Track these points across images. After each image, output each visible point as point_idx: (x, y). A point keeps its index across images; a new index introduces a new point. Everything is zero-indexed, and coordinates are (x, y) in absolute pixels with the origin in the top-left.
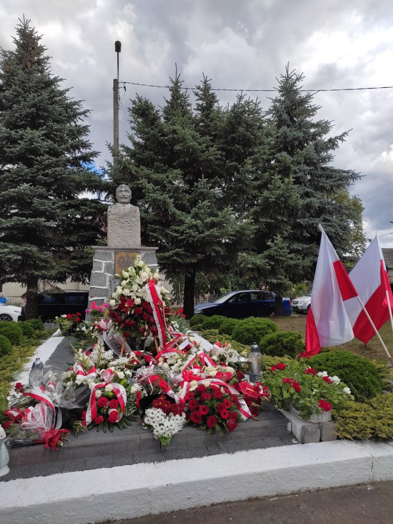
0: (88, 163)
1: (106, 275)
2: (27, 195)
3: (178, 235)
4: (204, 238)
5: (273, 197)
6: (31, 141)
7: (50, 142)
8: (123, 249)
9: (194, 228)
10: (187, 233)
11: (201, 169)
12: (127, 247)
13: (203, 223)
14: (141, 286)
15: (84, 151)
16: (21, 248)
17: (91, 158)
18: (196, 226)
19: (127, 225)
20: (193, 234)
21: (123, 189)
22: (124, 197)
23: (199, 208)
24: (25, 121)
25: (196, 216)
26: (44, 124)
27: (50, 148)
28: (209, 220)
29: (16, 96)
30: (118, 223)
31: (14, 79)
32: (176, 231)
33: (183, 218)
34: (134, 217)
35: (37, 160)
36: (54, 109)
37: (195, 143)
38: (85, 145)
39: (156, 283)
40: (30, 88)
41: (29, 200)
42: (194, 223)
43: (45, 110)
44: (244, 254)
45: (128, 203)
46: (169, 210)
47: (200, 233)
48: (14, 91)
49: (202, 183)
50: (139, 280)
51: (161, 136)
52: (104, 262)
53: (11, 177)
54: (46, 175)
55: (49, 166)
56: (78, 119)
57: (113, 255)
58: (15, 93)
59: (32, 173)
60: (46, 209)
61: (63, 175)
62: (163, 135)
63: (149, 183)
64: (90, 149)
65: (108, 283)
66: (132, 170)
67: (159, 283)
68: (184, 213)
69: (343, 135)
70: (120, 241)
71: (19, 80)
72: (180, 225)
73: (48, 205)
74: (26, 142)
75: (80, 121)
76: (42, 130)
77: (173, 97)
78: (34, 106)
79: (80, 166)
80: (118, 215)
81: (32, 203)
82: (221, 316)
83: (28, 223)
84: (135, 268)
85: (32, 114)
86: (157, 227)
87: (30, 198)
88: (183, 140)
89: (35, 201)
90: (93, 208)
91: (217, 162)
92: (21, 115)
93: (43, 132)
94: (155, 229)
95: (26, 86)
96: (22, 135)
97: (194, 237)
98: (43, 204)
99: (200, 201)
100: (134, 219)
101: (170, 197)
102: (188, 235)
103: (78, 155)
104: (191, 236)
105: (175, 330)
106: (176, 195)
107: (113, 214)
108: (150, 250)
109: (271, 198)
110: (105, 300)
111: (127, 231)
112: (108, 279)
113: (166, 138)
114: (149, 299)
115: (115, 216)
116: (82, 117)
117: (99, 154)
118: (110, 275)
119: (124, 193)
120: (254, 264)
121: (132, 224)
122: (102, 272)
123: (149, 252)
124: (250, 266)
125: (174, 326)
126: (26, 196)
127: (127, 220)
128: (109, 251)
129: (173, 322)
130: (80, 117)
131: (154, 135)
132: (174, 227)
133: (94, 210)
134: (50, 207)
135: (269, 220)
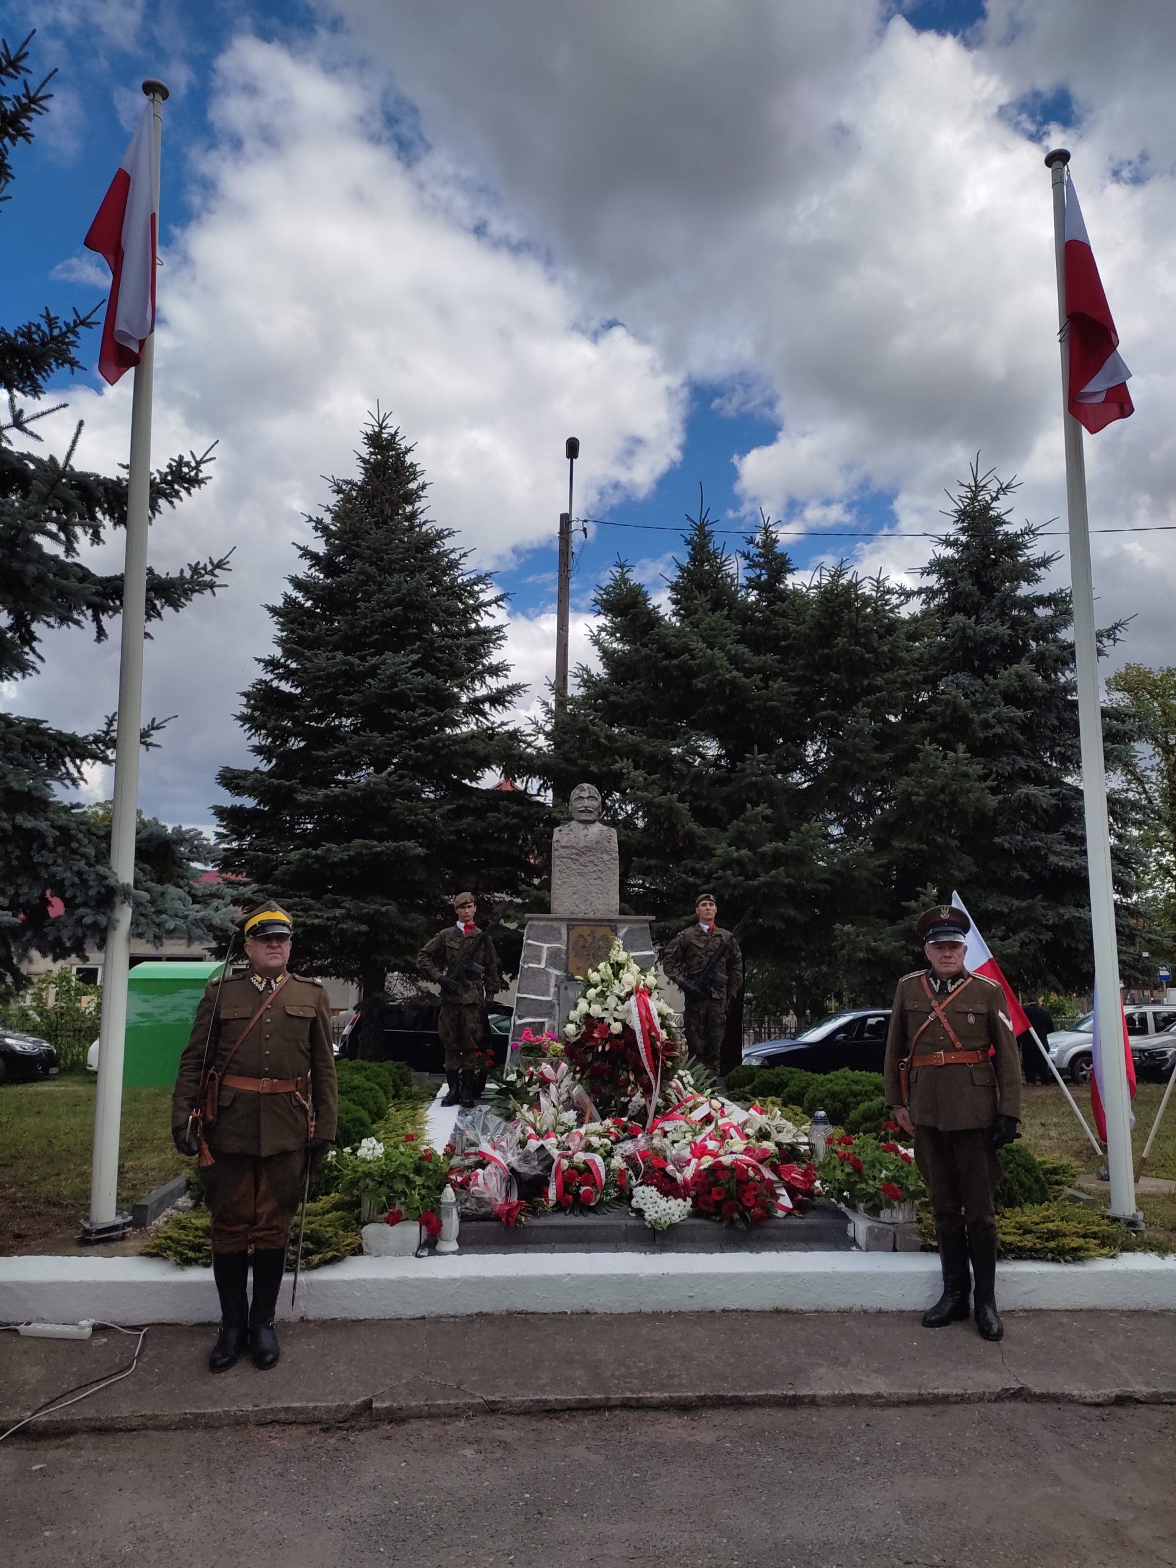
0: (500, 708)
1: (548, 973)
2: (381, 792)
3: (699, 882)
4: (757, 889)
5: (922, 792)
6: (394, 678)
7: (429, 677)
8: (584, 920)
9: (734, 865)
10: (717, 879)
11: (752, 727)
12: (591, 915)
13: (755, 853)
14: (622, 1000)
15: (495, 683)
16: (370, 907)
17: (509, 698)
18: (739, 862)
19: (591, 868)
20: (733, 881)
21: (586, 794)
22: (586, 810)
23: (748, 822)
24: (380, 634)
25: (739, 840)
26: (418, 637)
27: (426, 689)
28: (768, 847)
29: (365, 583)
30: (573, 866)
31: (358, 546)
32: (695, 872)
33: (711, 844)
34: (606, 852)
35: (400, 720)
36: (438, 605)
37: (735, 673)
38: (495, 670)
39: (650, 995)
40: (391, 562)
41: (385, 804)
42: (735, 855)
43: (422, 607)
44: (848, 928)
45: (593, 822)
46: (679, 826)
47: (748, 878)
48: (359, 573)
49: (755, 763)
50: (618, 989)
51: (664, 658)
52: (546, 946)
53: (349, 753)
54: (419, 748)
55: (425, 730)
56: (482, 613)
57: (564, 931)
58: (361, 578)
59: (389, 745)
60: (418, 822)
61: (453, 748)
62: (669, 656)
63: (636, 768)
64: (506, 676)
65: (552, 990)
66: (599, 737)
67: (655, 994)
68: (714, 830)
69: (1115, 627)
70: (578, 902)
71: (369, 548)
72: (703, 859)
73: (423, 813)
74: (382, 681)
75: (486, 617)
76: (412, 651)
77: (693, 558)
78: (400, 601)
79: (484, 714)
80: (573, 847)
81: (389, 808)
82: (794, 1069)
83: (382, 851)
84: (612, 965)
85: (393, 619)
86: (652, 862)
87: (385, 800)
88: (711, 665)
89: (397, 805)
90: (515, 815)
91: (789, 711)
92: (372, 622)
93: (415, 657)
94: (650, 867)
95: (382, 559)
96: (375, 667)
97: (735, 886)
98: (411, 811)
99: (749, 805)
100: (606, 857)
101: (681, 800)
102: (720, 882)
103: (481, 691)
104: (727, 884)
105: (685, 1088)
106: (695, 789)
107: (564, 847)
108: (638, 921)
109: (918, 794)
110: (547, 1025)
111: (592, 882)
112: (553, 983)
113: (675, 662)
114: (636, 1025)
115: (568, 851)
116: (493, 609)
117: (527, 688)
118: (557, 972)
119: (586, 803)
120: (870, 950)
121: (602, 867)
122: (543, 966)
123: (636, 926)
124: (861, 955)
125: (685, 1080)
126: (378, 797)
127: (592, 858)
128: (555, 924)
129: (681, 1072)
130: (488, 609)
131: (648, 657)
132: (689, 863)
133: (515, 821)
134: (426, 817)
135: (915, 846)
